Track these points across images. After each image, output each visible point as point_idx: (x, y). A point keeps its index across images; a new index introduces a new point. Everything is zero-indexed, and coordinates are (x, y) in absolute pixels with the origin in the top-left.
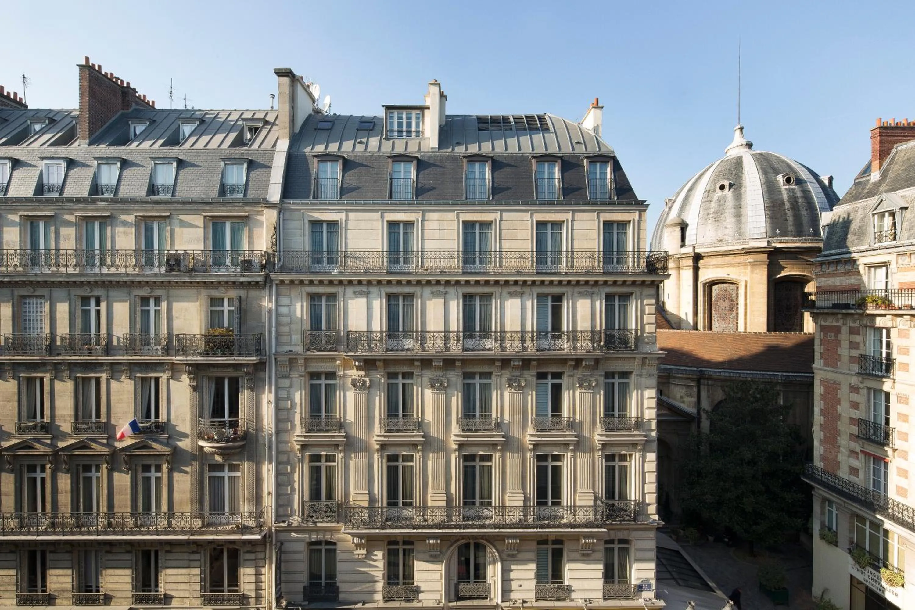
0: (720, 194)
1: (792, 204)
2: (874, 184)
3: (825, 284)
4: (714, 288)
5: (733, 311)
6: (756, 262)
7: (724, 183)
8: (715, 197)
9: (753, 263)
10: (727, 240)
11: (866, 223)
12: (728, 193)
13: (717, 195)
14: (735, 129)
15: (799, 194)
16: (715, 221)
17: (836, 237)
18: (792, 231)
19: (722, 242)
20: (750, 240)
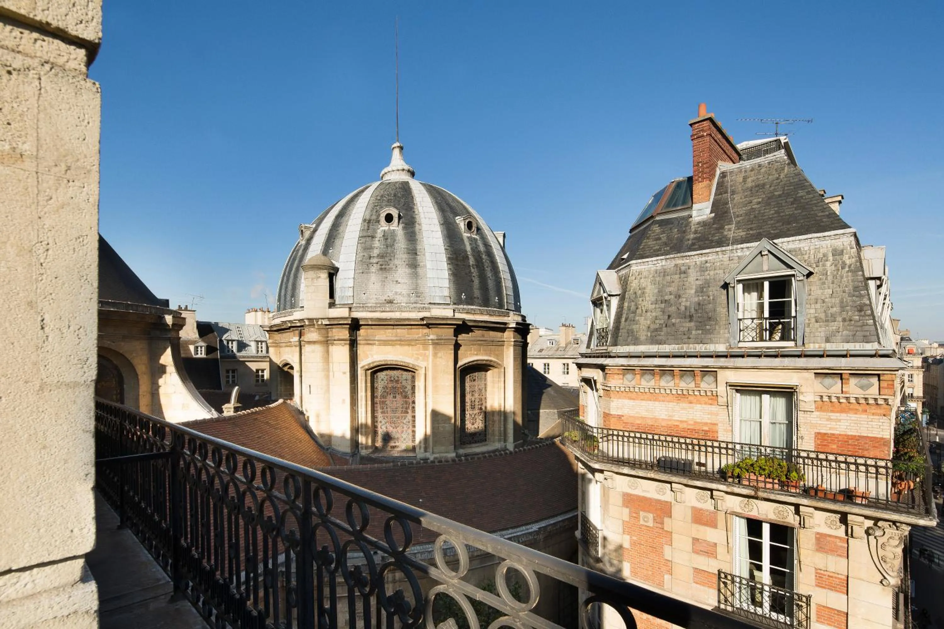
0: (386, 228)
1: (476, 260)
3: (633, 414)
4: (381, 375)
5: (408, 413)
6: (440, 340)
7: (391, 212)
8: (379, 231)
9: (437, 341)
10: (399, 302)
11: (711, 298)
12: (397, 228)
13: (381, 229)
14: (393, 146)
15: (482, 248)
16: (381, 269)
17: (645, 319)
18: (478, 298)
19: (393, 305)
20: (431, 306)
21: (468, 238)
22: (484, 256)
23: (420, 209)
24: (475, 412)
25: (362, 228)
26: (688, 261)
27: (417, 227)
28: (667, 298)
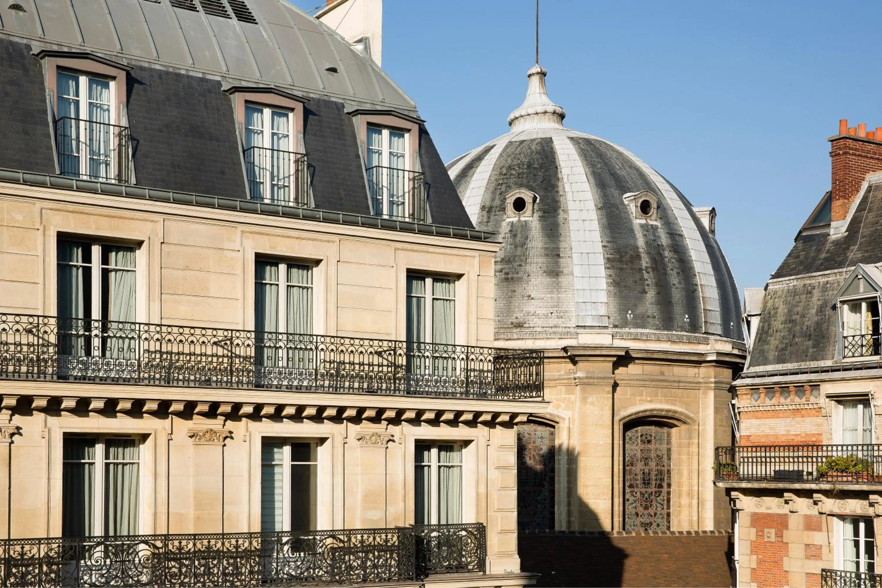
0: (515, 220)
1: (653, 259)
2: (837, 243)
3: (759, 433)
5: (543, 486)
6: (591, 378)
7: (522, 196)
8: (504, 224)
9: (586, 381)
10: (531, 325)
11: (827, 317)
12: (531, 219)
13: (508, 220)
14: (530, 72)
15: (664, 240)
16: (507, 279)
17: (775, 339)
18: (654, 317)
19: (522, 330)
20: (579, 331)
21: (642, 226)
22: (667, 253)
23: (567, 188)
24: (649, 490)
25: (480, 220)
26: (814, 281)
27: (562, 216)
28: (794, 317)
